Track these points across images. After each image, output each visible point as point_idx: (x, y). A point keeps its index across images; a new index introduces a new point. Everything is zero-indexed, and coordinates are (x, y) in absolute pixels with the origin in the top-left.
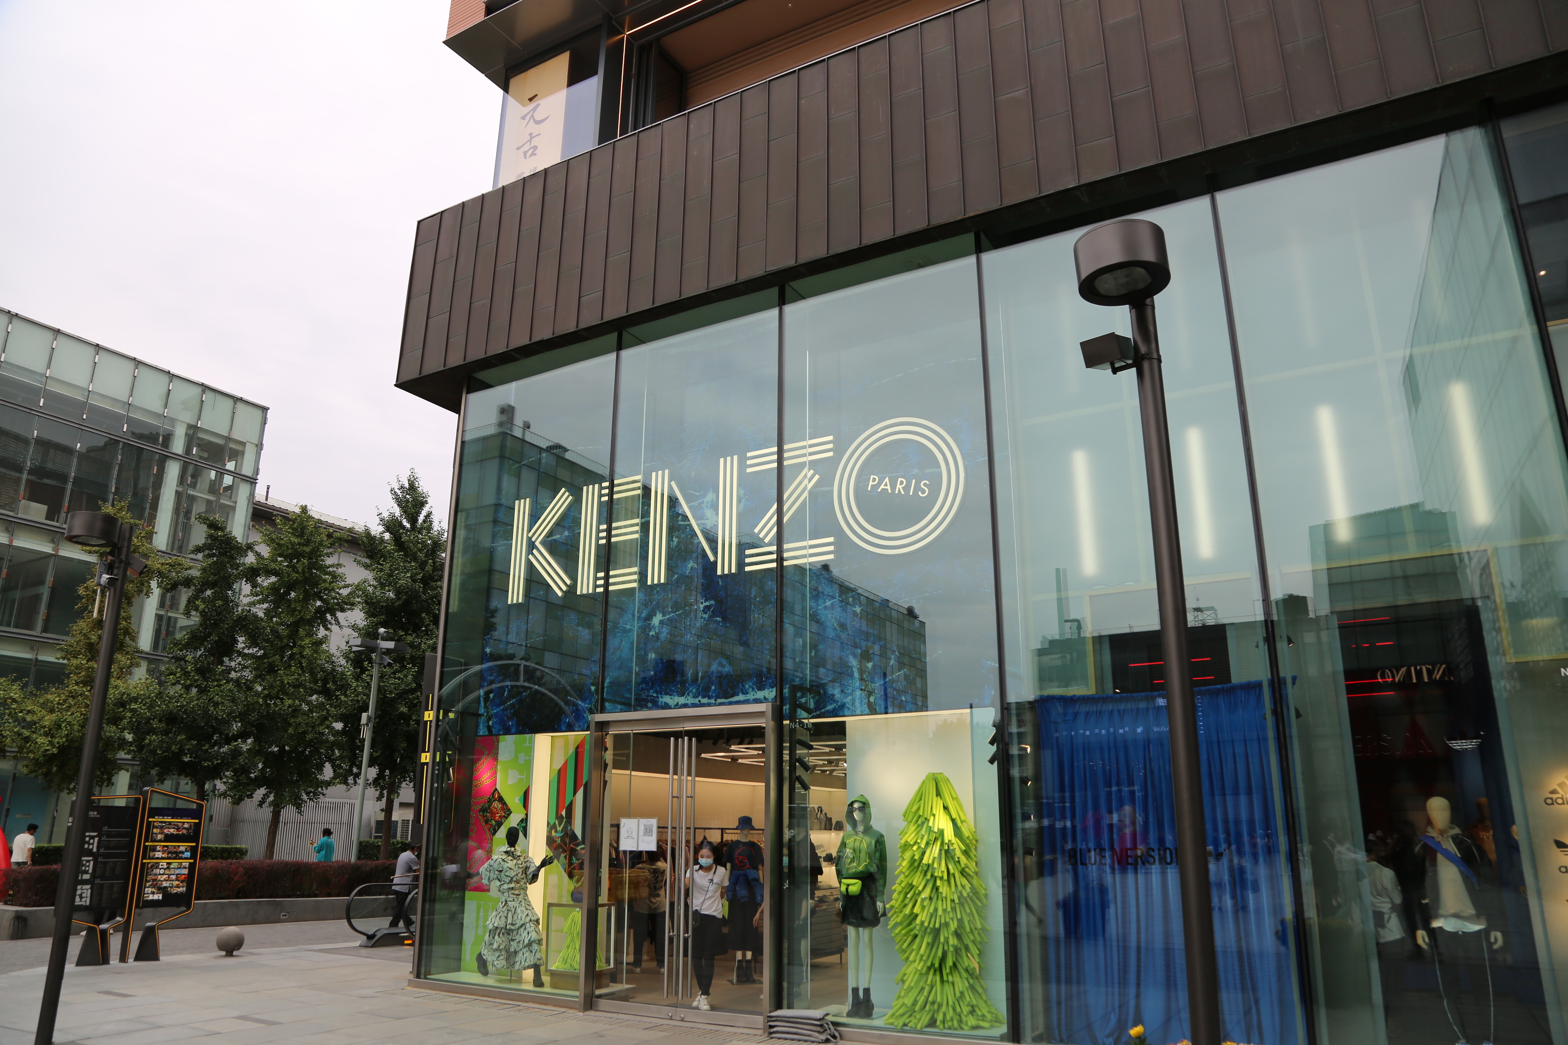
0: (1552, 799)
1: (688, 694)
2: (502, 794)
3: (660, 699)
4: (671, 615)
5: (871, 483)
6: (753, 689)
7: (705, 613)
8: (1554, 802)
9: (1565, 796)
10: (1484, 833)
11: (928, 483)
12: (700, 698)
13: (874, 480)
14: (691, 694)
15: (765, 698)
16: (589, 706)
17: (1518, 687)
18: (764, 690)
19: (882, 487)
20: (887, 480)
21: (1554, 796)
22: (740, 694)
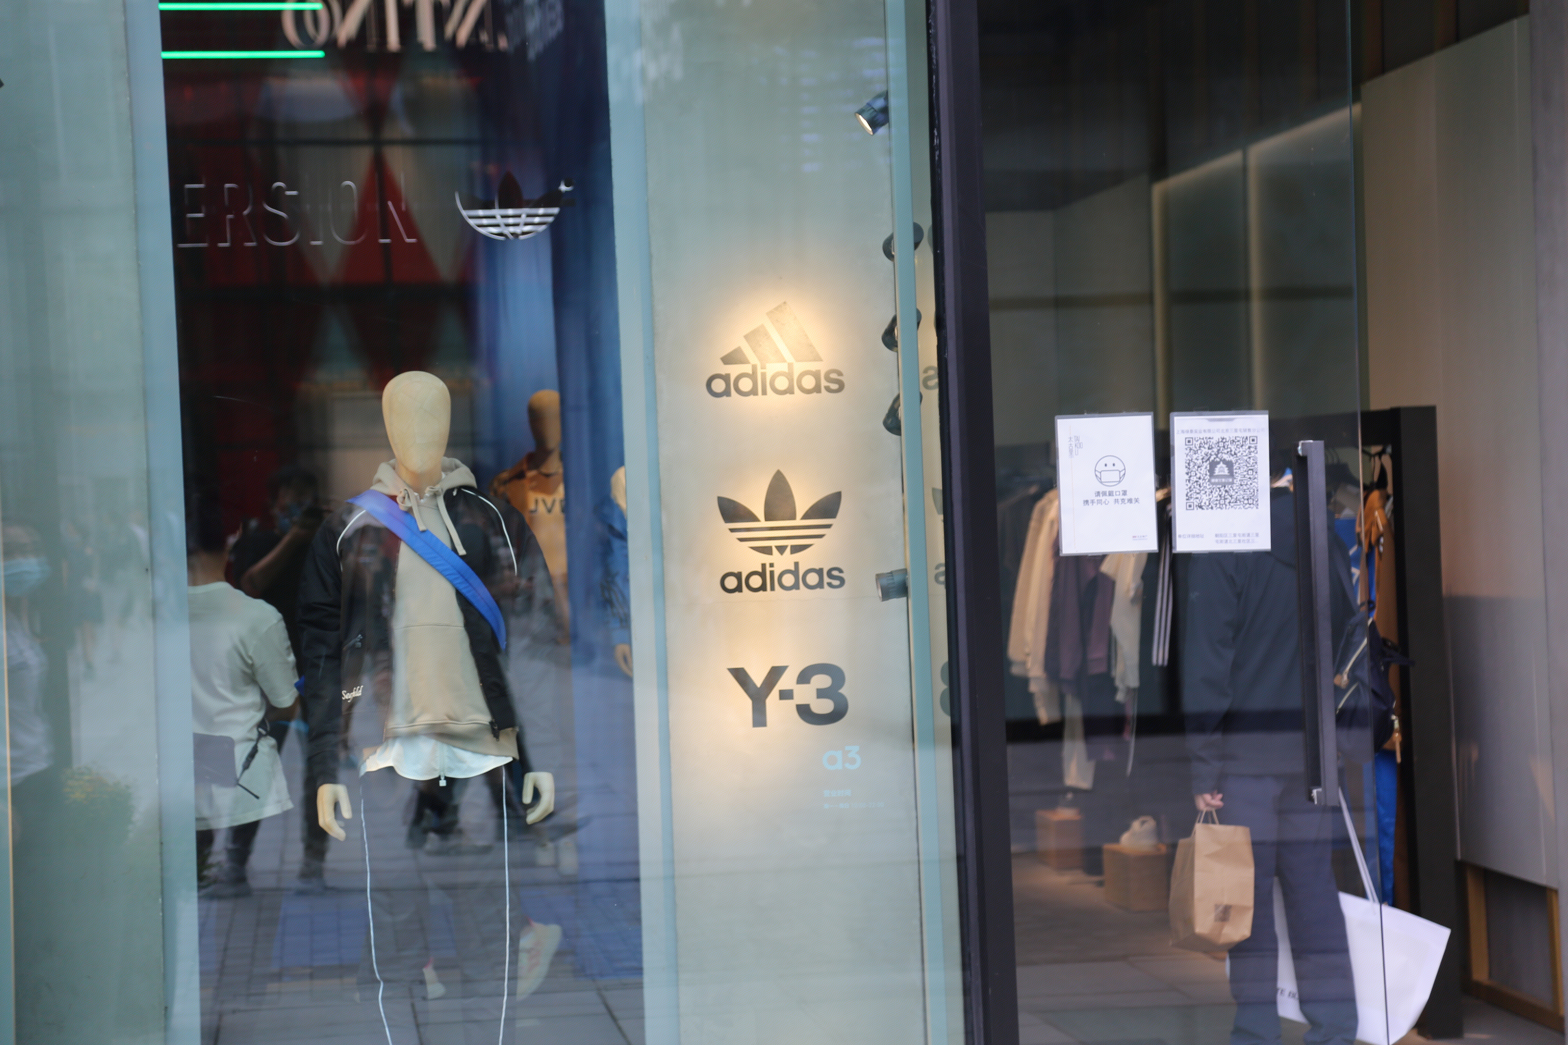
0: (726, 378)
8: (731, 387)
9: (759, 372)
10: (540, 496)
17: (678, 73)
21: (734, 370)
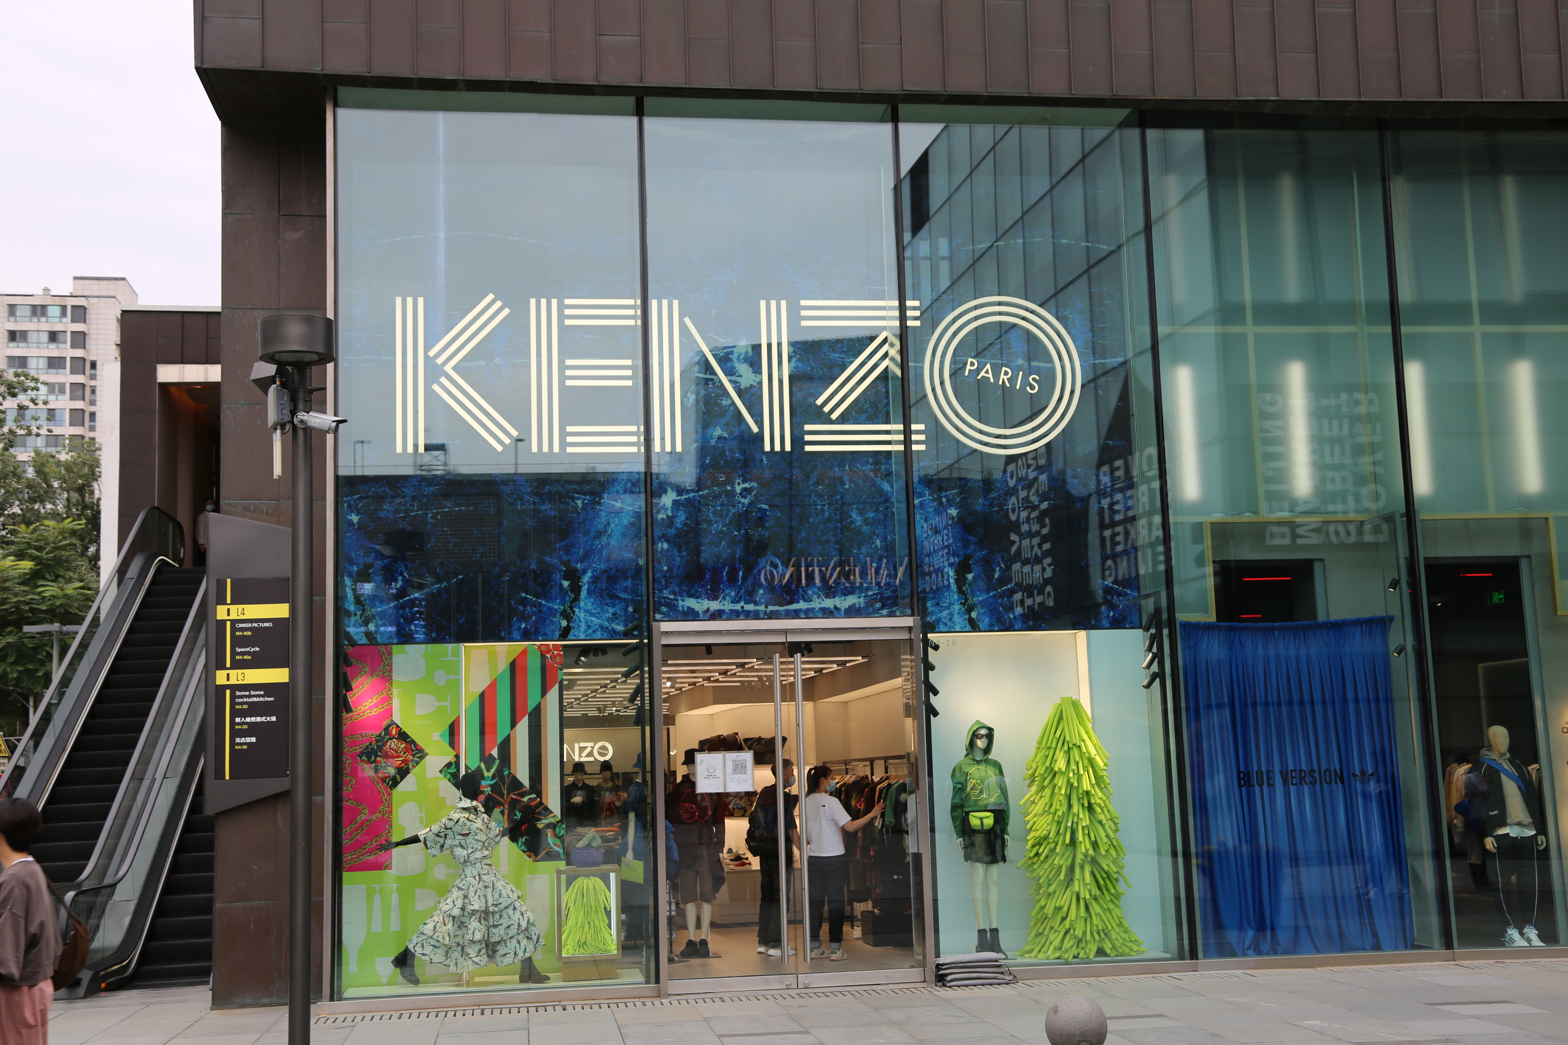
1: (724, 598)
2: (405, 729)
3: (681, 603)
4: (691, 495)
5: (968, 367)
6: (819, 597)
7: (745, 497)
11: (1038, 378)
12: (742, 604)
13: (972, 364)
14: (728, 598)
15: (835, 607)
16: (562, 607)
18: (834, 597)
19: (983, 374)
20: (988, 366)
22: (801, 601)
